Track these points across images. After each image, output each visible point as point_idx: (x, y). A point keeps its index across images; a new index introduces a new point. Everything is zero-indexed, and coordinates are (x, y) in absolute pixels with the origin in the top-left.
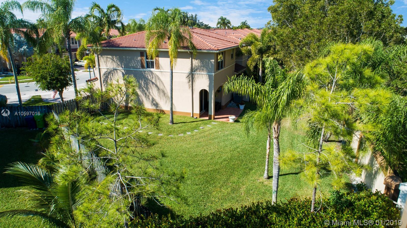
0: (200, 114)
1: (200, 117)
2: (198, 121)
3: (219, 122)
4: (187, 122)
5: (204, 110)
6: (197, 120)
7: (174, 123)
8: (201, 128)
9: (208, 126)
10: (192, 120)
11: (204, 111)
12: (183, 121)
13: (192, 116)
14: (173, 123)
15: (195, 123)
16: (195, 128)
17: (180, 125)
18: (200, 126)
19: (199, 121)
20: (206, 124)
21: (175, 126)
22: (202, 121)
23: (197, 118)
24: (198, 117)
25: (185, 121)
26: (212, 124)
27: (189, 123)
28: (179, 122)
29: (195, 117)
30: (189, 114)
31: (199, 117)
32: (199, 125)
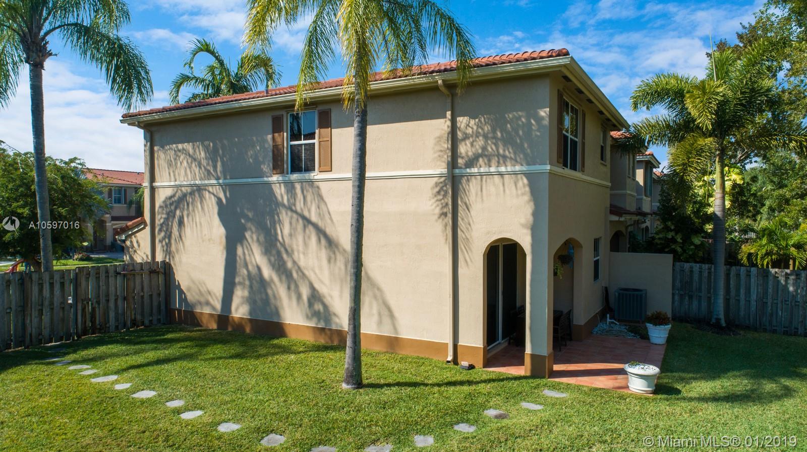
0: (486, 351)
1: (488, 363)
2: (477, 383)
3: (579, 388)
4: (426, 385)
5: (503, 338)
6: (474, 375)
7: (365, 382)
8: (491, 413)
9: (525, 405)
10: (448, 376)
11: (501, 342)
12: (408, 377)
13: (450, 358)
14: (359, 385)
15: (466, 388)
16: (461, 414)
17: (389, 394)
18: (484, 407)
19: (485, 381)
20: (516, 397)
21: (364, 397)
22: (495, 384)
23: (471, 367)
24: (479, 362)
25: (418, 379)
26: (546, 398)
27: (436, 389)
28: (390, 381)
29: (465, 364)
30: (442, 347)
31: (481, 366)
32: (480, 400)
